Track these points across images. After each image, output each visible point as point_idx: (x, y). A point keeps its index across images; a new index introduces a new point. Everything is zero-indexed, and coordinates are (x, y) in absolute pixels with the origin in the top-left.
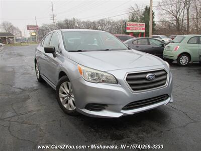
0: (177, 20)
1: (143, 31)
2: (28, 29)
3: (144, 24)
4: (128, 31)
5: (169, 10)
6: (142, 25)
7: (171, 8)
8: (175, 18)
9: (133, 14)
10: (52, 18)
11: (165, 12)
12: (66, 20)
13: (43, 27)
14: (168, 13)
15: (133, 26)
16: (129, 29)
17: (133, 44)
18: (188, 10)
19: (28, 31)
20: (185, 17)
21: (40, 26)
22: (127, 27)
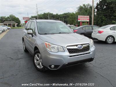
1: (88, 21)
3: (89, 16)
4: (79, 21)
6: (87, 17)
15: (82, 18)
16: (79, 19)
17: (83, 29)
22: (78, 18)
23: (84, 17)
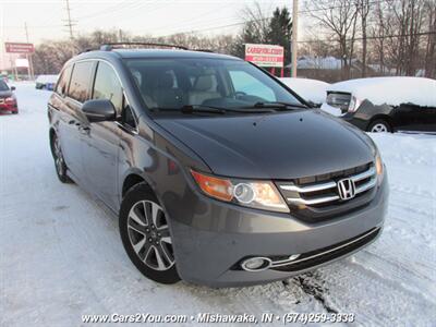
0: (342, 40)
2: (8, 50)
5: (325, 19)
6: (277, 52)
7: (329, 14)
8: (336, 36)
9: (250, 24)
10: (68, 28)
11: (316, 21)
12: (98, 34)
13: (42, 46)
14: (324, 24)
15: (259, 52)
16: (250, 58)
18: (364, 20)
19: (8, 54)
20: (359, 35)
21: (37, 44)
22: (247, 54)
23: (266, 51)
